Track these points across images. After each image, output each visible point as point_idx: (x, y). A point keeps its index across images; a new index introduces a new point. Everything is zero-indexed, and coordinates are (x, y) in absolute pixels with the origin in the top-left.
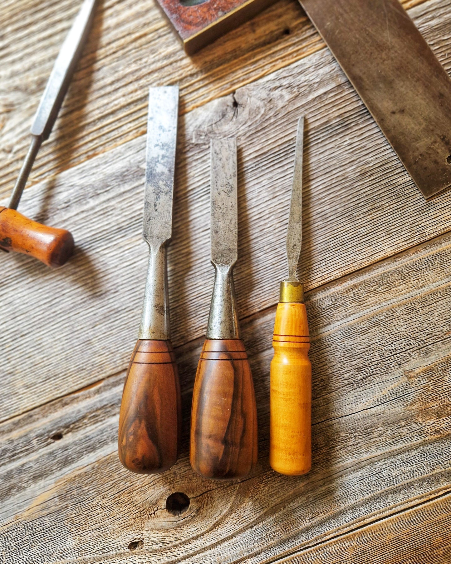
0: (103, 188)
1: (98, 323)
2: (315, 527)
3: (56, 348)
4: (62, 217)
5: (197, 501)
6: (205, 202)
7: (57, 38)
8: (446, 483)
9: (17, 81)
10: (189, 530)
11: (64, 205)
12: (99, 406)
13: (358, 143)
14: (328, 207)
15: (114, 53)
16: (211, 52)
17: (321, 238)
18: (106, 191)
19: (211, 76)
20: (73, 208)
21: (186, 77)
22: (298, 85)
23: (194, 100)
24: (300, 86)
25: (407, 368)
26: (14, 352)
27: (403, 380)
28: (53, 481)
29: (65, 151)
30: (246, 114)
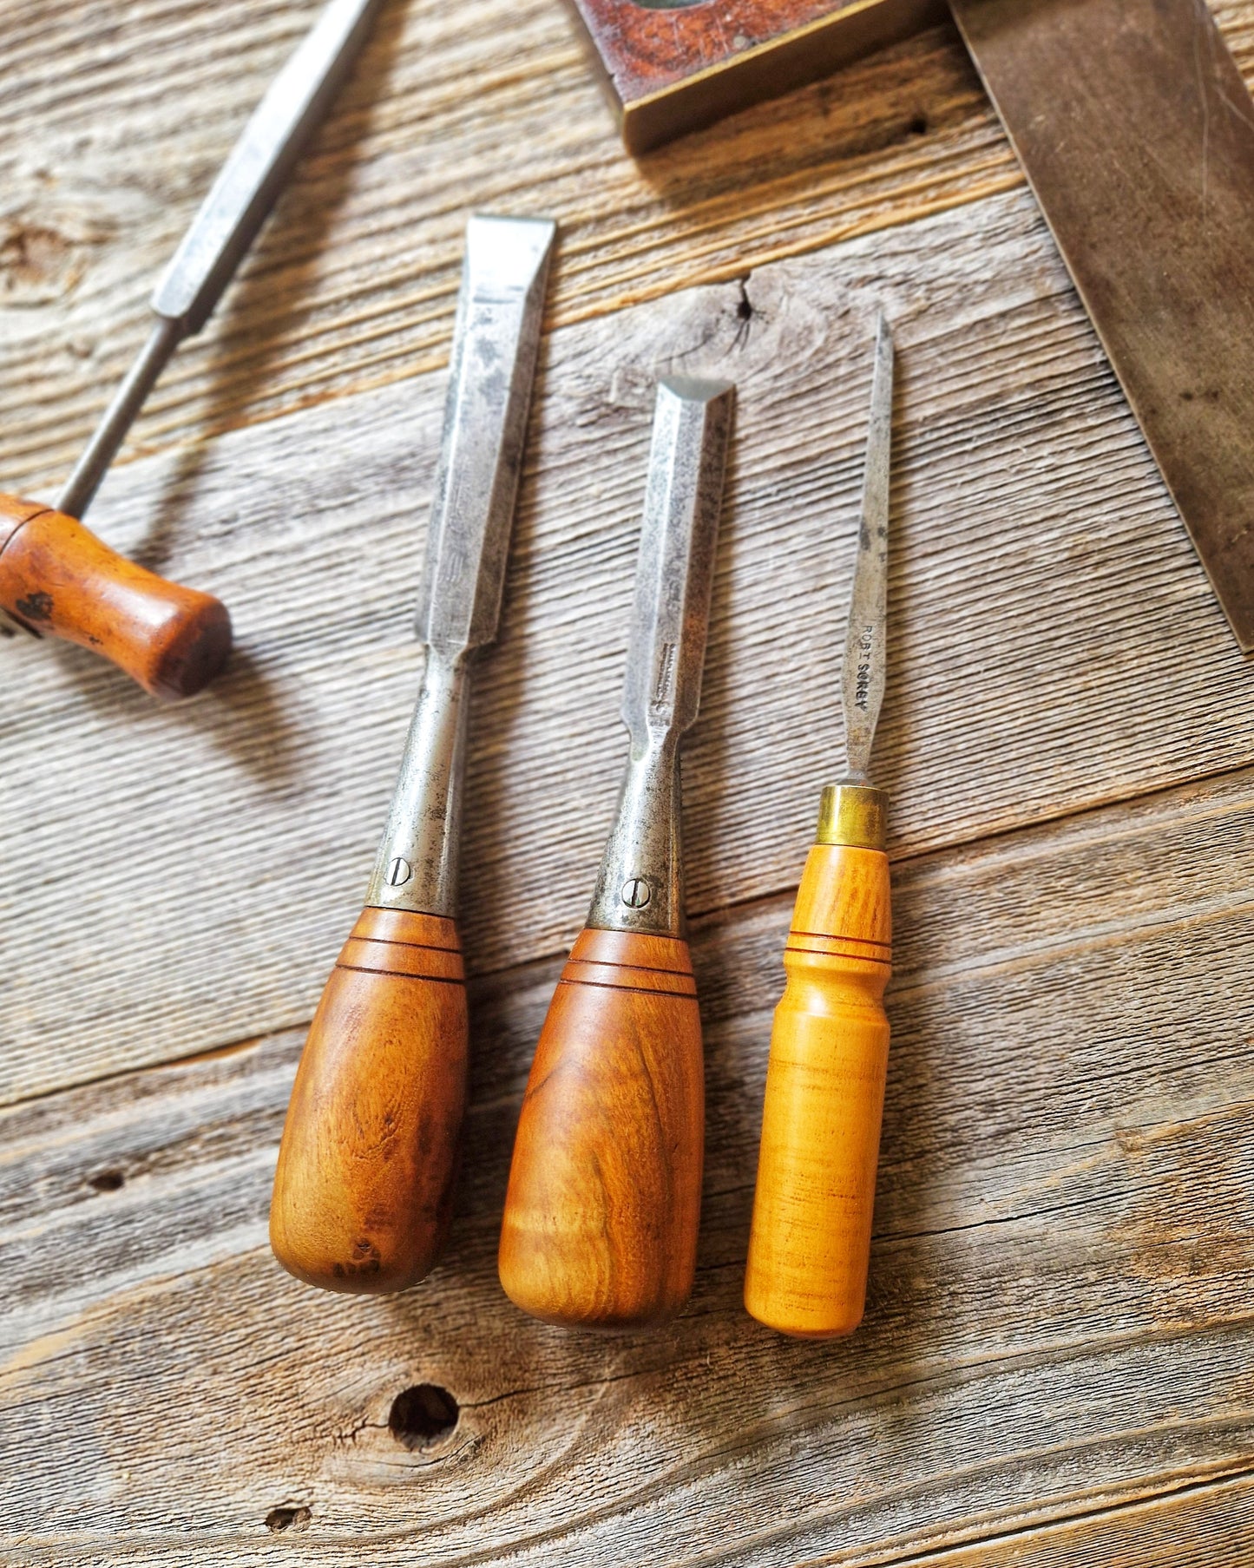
0: (334, 494)
1: (267, 876)
2: (802, 1533)
3: (139, 929)
4: (207, 560)
5: (479, 1417)
6: (621, 575)
7: (267, 54)
8: (1190, 1460)
9: (137, 160)
10: (446, 1496)
11: (218, 529)
12: (238, 1109)
13: (1076, 469)
14: (966, 636)
15: (423, 118)
16: (698, 155)
17: (935, 721)
18: (344, 505)
19: (687, 219)
20: (244, 540)
21: (616, 213)
22: (929, 282)
23: (629, 280)
24: (934, 285)
25: (1127, 1122)
26: (19, 925)
27: (1110, 1153)
28: (77, 1305)
29: (243, 374)
30: (770, 343)
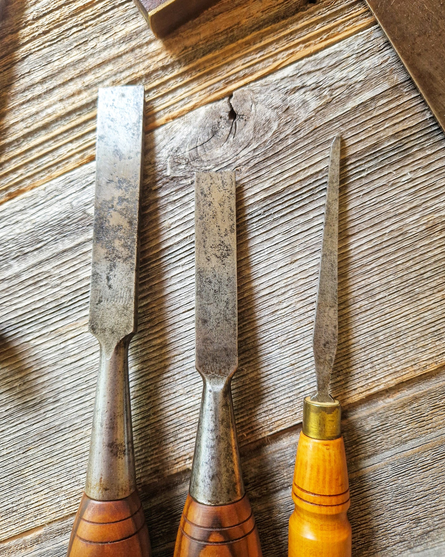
0: (31, 244)
1: (31, 447)
6: (187, 267)
13: (423, 179)
14: (376, 278)
15: (45, 33)
16: (194, 32)
17: (366, 325)
18: (37, 249)
19: (194, 69)
21: (156, 71)
23: (168, 107)
24: (333, 87)
30: (249, 131)
